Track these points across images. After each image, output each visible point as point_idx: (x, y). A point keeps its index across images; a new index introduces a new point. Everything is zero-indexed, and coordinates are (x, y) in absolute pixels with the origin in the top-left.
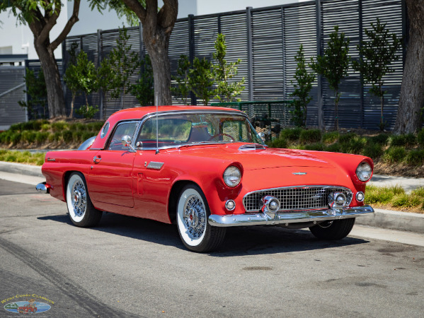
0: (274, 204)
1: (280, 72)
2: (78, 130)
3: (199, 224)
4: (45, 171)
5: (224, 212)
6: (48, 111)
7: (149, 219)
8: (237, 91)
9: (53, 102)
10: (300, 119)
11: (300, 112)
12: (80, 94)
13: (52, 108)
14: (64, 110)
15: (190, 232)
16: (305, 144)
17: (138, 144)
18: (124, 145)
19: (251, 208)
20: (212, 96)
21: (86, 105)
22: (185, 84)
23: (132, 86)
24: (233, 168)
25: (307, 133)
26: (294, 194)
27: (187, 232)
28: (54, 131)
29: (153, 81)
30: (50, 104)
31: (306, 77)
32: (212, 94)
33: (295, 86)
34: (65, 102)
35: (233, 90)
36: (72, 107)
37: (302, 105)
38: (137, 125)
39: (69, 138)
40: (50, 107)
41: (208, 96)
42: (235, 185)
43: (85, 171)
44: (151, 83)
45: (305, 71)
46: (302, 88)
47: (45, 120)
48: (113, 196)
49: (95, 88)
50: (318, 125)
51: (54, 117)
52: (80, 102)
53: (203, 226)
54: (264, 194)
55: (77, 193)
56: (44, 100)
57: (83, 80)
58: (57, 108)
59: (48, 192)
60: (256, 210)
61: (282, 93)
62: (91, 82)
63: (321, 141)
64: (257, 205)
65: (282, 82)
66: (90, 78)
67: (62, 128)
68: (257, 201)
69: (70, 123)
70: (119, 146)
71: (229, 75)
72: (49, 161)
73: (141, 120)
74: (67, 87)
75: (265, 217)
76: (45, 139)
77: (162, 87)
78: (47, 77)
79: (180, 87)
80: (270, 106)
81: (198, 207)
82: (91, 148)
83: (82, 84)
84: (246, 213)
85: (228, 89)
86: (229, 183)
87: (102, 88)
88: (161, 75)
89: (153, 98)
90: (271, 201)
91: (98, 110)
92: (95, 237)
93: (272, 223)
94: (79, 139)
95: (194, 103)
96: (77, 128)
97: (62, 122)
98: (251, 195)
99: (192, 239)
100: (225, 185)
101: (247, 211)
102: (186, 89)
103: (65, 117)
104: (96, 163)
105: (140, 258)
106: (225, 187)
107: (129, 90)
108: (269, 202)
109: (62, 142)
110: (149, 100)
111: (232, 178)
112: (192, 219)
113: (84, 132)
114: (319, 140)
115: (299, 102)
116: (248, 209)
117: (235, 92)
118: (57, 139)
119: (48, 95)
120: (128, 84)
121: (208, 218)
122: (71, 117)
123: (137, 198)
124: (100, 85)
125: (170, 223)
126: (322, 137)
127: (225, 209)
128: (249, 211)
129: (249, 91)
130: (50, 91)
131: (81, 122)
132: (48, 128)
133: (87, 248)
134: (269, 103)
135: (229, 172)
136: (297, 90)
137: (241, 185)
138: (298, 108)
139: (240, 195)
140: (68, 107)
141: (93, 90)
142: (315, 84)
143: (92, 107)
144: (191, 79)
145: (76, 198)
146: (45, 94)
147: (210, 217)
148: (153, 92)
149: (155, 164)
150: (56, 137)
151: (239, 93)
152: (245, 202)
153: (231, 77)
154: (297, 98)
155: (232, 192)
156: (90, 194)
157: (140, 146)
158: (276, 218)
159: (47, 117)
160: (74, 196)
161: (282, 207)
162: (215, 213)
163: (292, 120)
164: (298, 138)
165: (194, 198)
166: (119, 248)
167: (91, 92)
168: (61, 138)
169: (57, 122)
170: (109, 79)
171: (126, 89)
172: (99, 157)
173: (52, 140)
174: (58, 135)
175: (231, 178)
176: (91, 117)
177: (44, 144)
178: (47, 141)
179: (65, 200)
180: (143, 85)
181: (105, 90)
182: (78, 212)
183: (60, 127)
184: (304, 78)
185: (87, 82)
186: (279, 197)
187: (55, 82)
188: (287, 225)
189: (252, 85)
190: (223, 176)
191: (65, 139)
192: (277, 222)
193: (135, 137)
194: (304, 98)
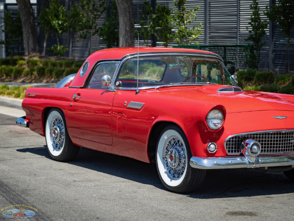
0: (255, 147)
1: (234, 18)
2: (50, 67)
3: (179, 165)
4: (25, 106)
5: (205, 155)
6: (23, 49)
7: (126, 157)
8: (195, 35)
9: (28, 41)
10: (253, 62)
11: (254, 56)
12: (52, 35)
13: (27, 46)
14: (37, 48)
15: (169, 172)
16: (259, 85)
17: (118, 83)
18: (104, 84)
19: (232, 151)
20: (171, 40)
21: (57, 44)
22: (147, 28)
23: (99, 28)
24: (216, 111)
25: (261, 75)
26: (274, 137)
27: (166, 173)
28: (29, 67)
29: (118, 25)
30: (25, 42)
31: (259, 24)
32: (171, 38)
33: (250, 31)
34: (38, 41)
35: (192, 34)
36: (45, 45)
37: (255, 49)
38: (117, 65)
39: (42, 73)
40: (25, 46)
41: (168, 39)
42: (217, 128)
43: (64, 107)
44: (117, 25)
45: (259, 18)
46: (256, 34)
47: (20, 57)
48: (89, 132)
49: (65, 29)
50: (268, 67)
51: (29, 54)
52: (52, 42)
53: (183, 168)
54: (245, 138)
55: (56, 129)
56: (20, 39)
57: (55, 22)
58: (31, 46)
59: (28, 126)
60: (237, 154)
61: (236, 38)
62: (62, 24)
63: (275, 82)
64: (238, 148)
65: (236, 28)
66: (62, 20)
67: (36, 65)
68: (238, 144)
69: (43, 60)
70: (99, 85)
71: (188, 20)
72: (29, 97)
73: (121, 60)
74: (41, 28)
75: (246, 160)
76: (21, 74)
77: (126, 30)
78: (23, 19)
79: (143, 30)
80: (225, 49)
81: (178, 148)
82: (70, 86)
83: (54, 26)
84: (226, 156)
85: (188, 33)
86: (212, 126)
87: (71, 29)
88: (126, 19)
89: (118, 39)
90: (253, 145)
91: (67, 49)
92: (73, 172)
93: (253, 166)
94: (51, 74)
95: (154, 45)
96: (49, 65)
97: (36, 59)
98: (233, 138)
99: (172, 179)
100: (207, 128)
101: (229, 154)
102: (148, 32)
103: (38, 54)
104: (75, 100)
105: (121, 198)
106: (207, 129)
107: (97, 32)
108: (250, 146)
109: (35, 77)
110: (114, 41)
111: (216, 121)
112: (172, 160)
113: (55, 68)
114: (273, 82)
115: (252, 46)
116: (229, 151)
117: (194, 36)
118: (32, 74)
119: (24, 35)
120: (95, 27)
121: (189, 160)
122: (43, 54)
123: (116, 136)
124: (70, 27)
125: (148, 162)
126: (275, 80)
127: (206, 151)
128: (230, 154)
129: (205, 35)
130: (26, 31)
131: (53, 59)
132: (23, 64)
133: (67, 185)
134: (225, 47)
135: (212, 115)
136: (252, 36)
137: (223, 128)
138: (252, 51)
139: (222, 138)
140: (41, 46)
141: (64, 31)
142: (267, 31)
143: (62, 46)
144: (153, 23)
145: (55, 133)
146: (21, 34)
147: (191, 160)
148: (118, 35)
149: (135, 104)
150: (31, 73)
151: (197, 36)
152: (227, 145)
153: (190, 22)
154: (251, 43)
155: (215, 134)
156: (69, 129)
157: (119, 85)
158: (257, 162)
159: (23, 54)
160: (53, 131)
161: (262, 151)
162: (196, 155)
163: (246, 63)
164: (253, 79)
165: (174, 139)
166: (98, 185)
167: (62, 32)
168: (35, 73)
169: (31, 59)
170: (79, 22)
171: (93, 31)
172: (79, 95)
173: (27, 75)
174: (32, 70)
175: (214, 121)
176: (62, 55)
177: (20, 78)
178: (23, 76)
179: (44, 135)
180: (109, 28)
181: (75, 31)
182: (56, 147)
183: (34, 63)
184: (258, 25)
185: (59, 24)
186: (259, 141)
187: (30, 23)
188: (266, 168)
189: (208, 29)
190: (206, 118)
191: (38, 74)
192: (258, 166)
193: (115, 77)
194: (257, 43)
